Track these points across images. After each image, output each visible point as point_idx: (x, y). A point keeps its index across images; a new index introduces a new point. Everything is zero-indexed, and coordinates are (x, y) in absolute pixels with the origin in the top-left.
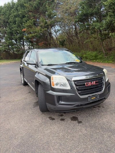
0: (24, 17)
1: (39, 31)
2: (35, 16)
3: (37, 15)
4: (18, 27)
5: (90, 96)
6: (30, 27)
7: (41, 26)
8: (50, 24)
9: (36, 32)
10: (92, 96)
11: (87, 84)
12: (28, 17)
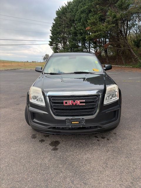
0: (90, 11)
1: (103, 29)
2: (103, 9)
3: (105, 8)
4: (82, 26)
5: (69, 119)
6: (94, 24)
7: (108, 22)
8: (120, 17)
9: (100, 30)
10: (71, 119)
11: (66, 103)
12: (94, 11)
